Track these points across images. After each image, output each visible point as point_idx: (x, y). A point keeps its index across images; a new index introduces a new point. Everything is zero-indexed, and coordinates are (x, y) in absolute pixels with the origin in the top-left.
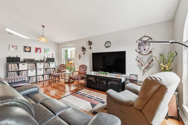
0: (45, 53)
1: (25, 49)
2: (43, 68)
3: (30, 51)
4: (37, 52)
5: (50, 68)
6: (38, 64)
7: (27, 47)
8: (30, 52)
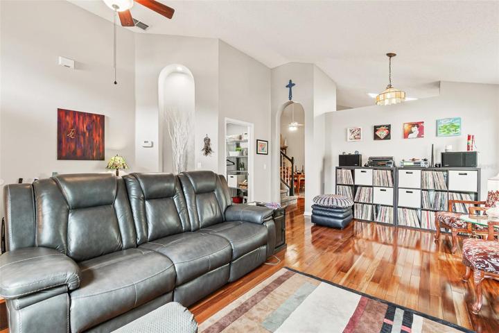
0: (437, 135)
1: (378, 133)
2: (420, 187)
3: (388, 137)
4: (410, 136)
5: (450, 189)
6: (402, 173)
7: (379, 127)
8: (390, 139)
